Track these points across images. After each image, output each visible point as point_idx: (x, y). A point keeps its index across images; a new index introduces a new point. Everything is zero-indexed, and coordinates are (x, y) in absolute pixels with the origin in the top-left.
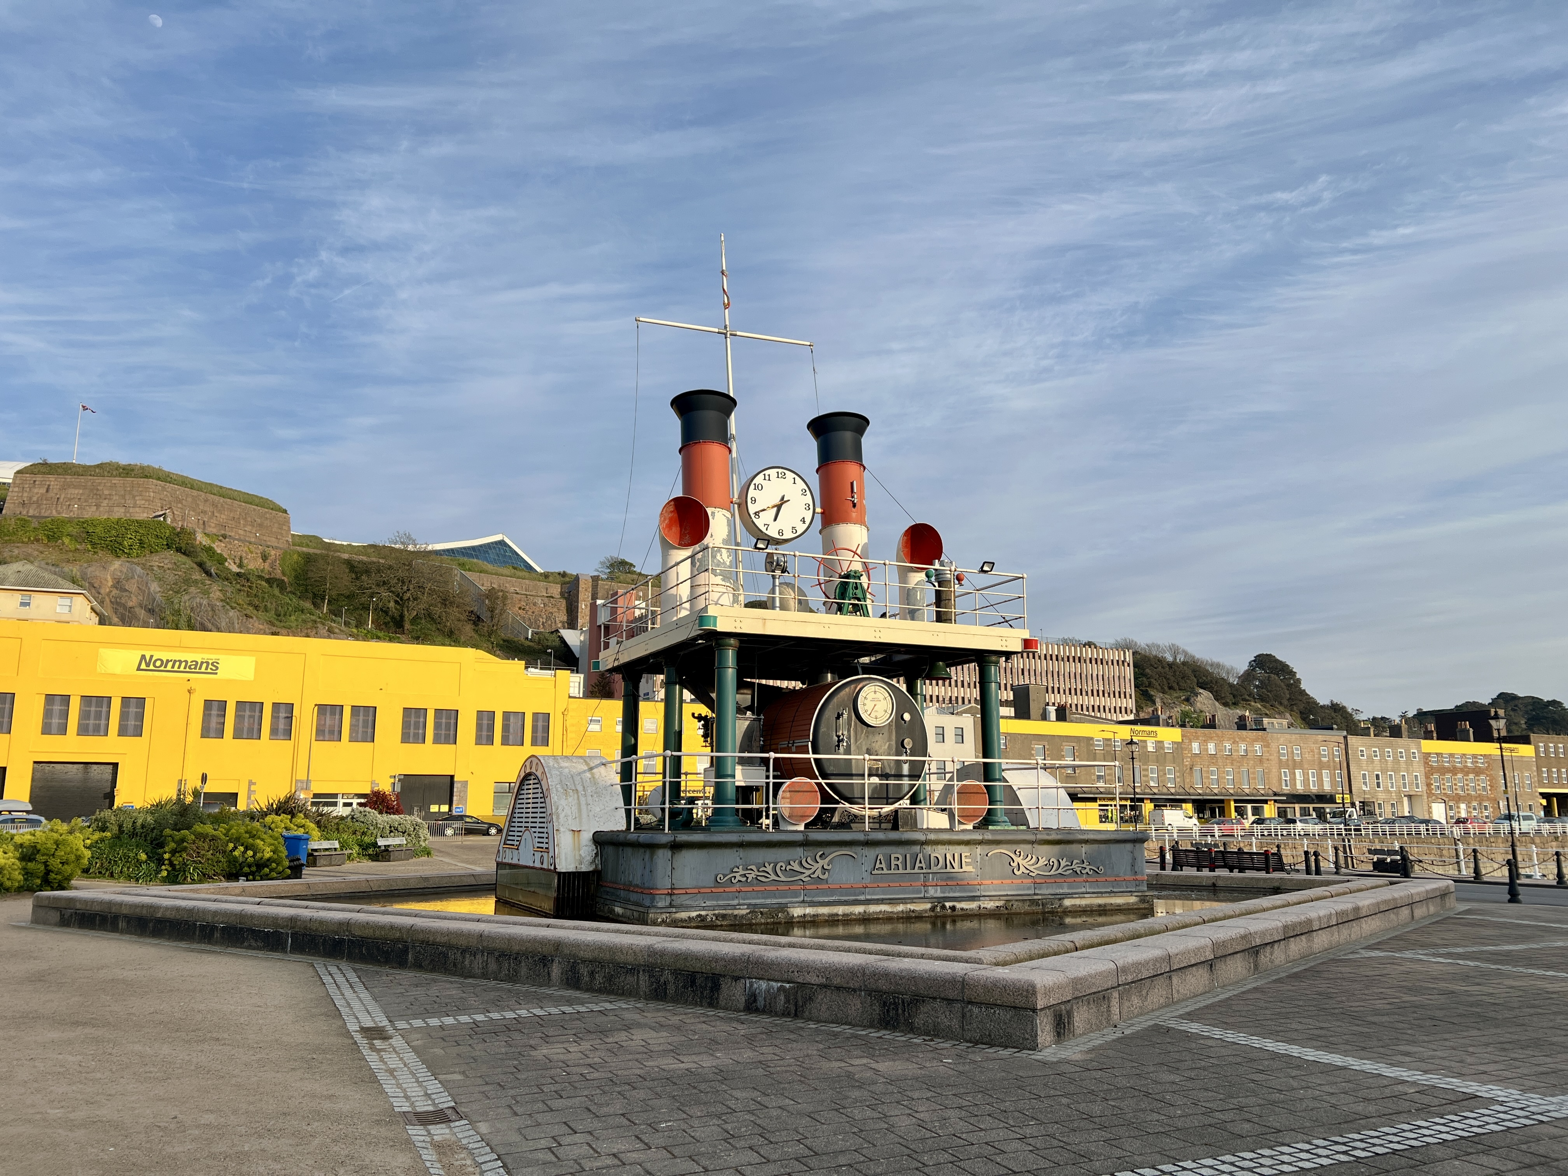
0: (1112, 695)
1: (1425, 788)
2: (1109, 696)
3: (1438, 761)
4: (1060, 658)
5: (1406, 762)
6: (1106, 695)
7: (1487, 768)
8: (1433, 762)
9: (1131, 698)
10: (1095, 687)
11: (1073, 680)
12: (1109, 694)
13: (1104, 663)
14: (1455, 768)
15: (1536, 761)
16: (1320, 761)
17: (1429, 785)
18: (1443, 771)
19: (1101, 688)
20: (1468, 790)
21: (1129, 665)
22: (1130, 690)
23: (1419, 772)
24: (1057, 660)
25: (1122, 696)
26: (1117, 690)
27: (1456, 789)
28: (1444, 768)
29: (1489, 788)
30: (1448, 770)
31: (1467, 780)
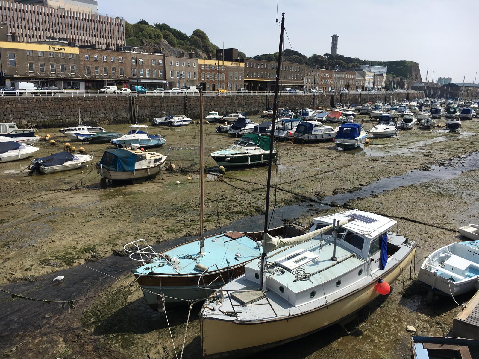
0: (115, 39)
1: (198, 78)
2: (114, 39)
3: (204, 68)
4: (90, 21)
5: (191, 67)
6: (112, 38)
7: (225, 71)
8: (203, 67)
9: (124, 40)
10: (107, 35)
11: (96, 31)
12: (114, 38)
13: (111, 24)
14: (211, 70)
15: (245, 69)
16: (152, 66)
17: (200, 77)
18: (206, 71)
19: (110, 35)
20: (216, 79)
21: (123, 26)
22: (124, 36)
23: (197, 70)
24: (88, 21)
25: (120, 39)
26: (117, 36)
27: (211, 78)
28: (207, 70)
29: (225, 78)
30: (209, 71)
31: (216, 75)
